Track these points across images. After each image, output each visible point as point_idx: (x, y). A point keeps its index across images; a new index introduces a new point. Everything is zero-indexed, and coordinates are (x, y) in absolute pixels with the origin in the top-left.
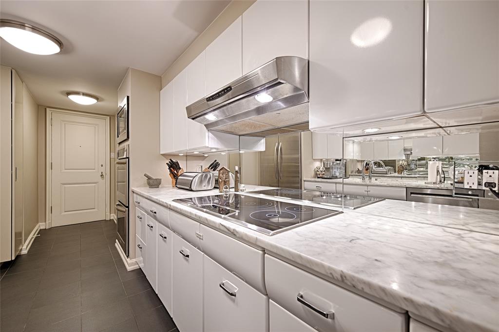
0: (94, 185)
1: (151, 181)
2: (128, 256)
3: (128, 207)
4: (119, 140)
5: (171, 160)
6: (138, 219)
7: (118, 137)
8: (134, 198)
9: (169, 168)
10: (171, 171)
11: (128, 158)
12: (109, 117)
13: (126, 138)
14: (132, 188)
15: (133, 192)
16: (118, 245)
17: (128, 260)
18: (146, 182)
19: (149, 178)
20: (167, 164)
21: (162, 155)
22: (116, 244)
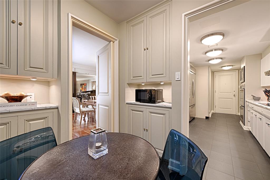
0: (231, 99)
1: (255, 98)
2: (244, 125)
3: (244, 107)
4: (241, 82)
5: (266, 89)
6: (248, 111)
7: (241, 80)
8: (246, 104)
9: (265, 93)
10: (266, 94)
11: (244, 89)
12: (238, 70)
13: (243, 81)
14: (246, 100)
15: (246, 101)
16: (241, 123)
17: (244, 126)
18: (252, 98)
19: (254, 97)
20: (263, 91)
21: (262, 87)
22: (240, 122)
